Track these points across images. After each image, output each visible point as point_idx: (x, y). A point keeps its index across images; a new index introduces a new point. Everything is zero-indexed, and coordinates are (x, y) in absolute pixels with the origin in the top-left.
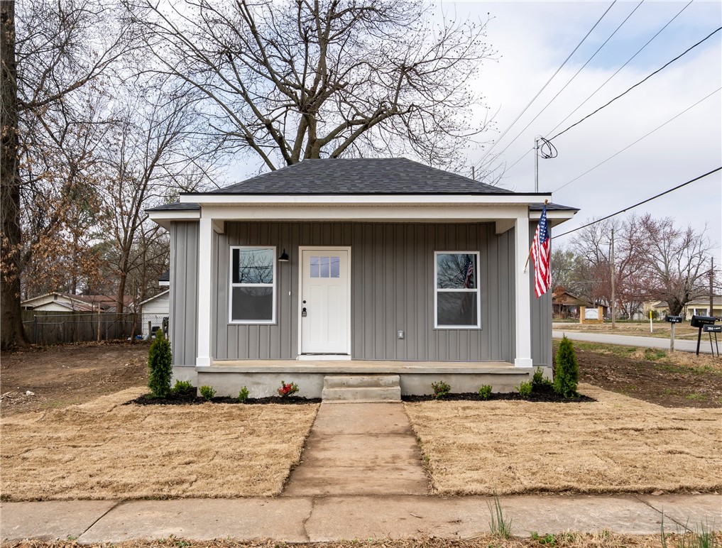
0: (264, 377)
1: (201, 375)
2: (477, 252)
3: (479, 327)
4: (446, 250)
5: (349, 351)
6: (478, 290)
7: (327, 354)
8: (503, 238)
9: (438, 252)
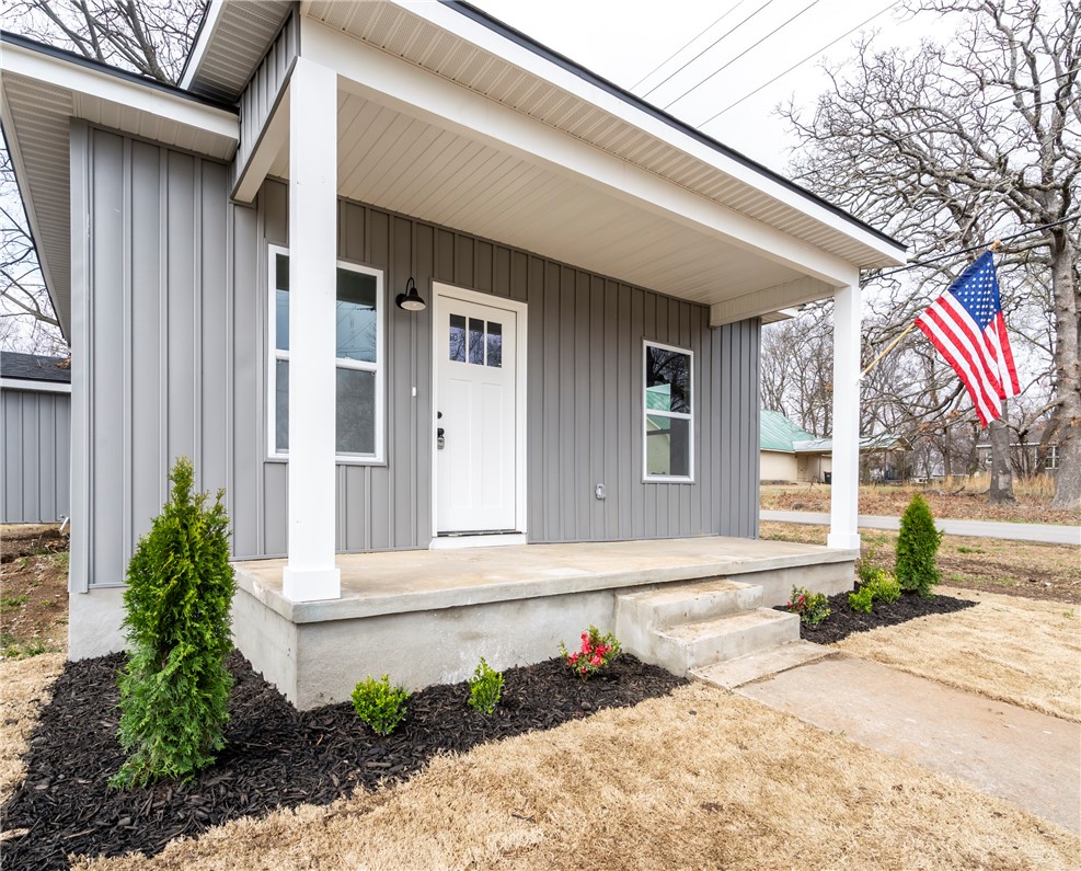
0: (490, 614)
1: (308, 633)
2: (690, 353)
3: (691, 478)
4: (656, 339)
5: (522, 527)
6: (691, 417)
7: (487, 533)
8: (716, 334)
9: (646, 343)
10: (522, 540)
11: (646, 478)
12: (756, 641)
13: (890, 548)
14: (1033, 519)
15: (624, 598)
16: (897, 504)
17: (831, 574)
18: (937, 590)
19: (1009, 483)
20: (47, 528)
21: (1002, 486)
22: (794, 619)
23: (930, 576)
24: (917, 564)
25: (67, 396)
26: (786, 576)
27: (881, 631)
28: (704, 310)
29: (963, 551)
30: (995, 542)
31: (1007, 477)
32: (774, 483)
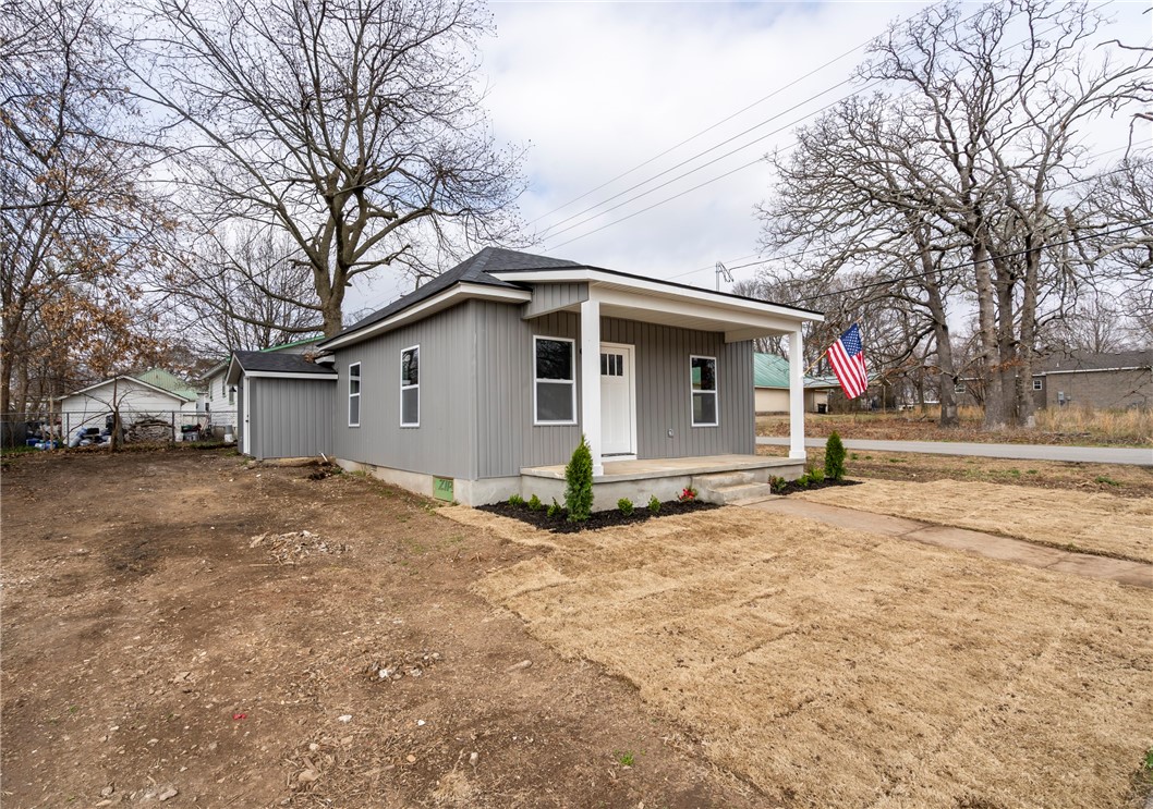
2: (715, 358)
3: (717, 424)
4: (696, 354)
5: (635, 451)
6: (715, 392)
7: (619, 454)
8: (729, 347)
9: (692, 356)
10: (634, 458)
11: (693, 425)
12: (751, 493)
13: (823, 458)
14: (963, 440)
15: (694, 478)
16: (868, 430)
17: (790, 470)
18: (845, 478)
19: (955, 412)
20: (311, 460)
21: (949, 415)
22: (768, 486)
23: (841, 471)
24: (834, 464)
25: (335, 381)
26: (767, 471)
27: (808, 491)
28: (721, 335)
29: (892, 461)
30: (917, 455)
31: (953, 408)
32: (775, 414)
